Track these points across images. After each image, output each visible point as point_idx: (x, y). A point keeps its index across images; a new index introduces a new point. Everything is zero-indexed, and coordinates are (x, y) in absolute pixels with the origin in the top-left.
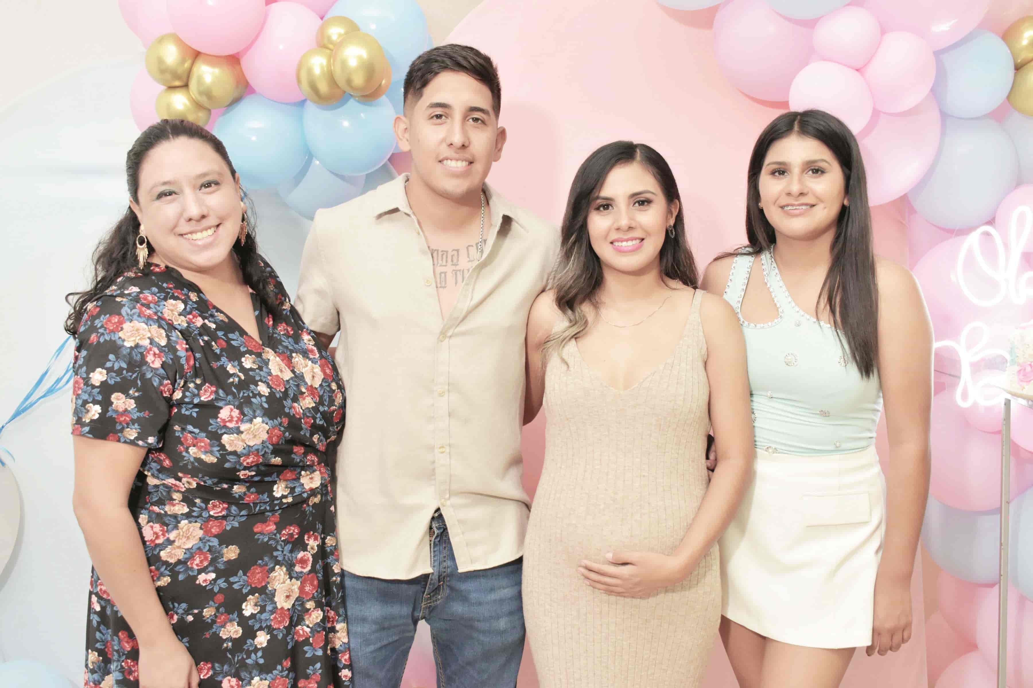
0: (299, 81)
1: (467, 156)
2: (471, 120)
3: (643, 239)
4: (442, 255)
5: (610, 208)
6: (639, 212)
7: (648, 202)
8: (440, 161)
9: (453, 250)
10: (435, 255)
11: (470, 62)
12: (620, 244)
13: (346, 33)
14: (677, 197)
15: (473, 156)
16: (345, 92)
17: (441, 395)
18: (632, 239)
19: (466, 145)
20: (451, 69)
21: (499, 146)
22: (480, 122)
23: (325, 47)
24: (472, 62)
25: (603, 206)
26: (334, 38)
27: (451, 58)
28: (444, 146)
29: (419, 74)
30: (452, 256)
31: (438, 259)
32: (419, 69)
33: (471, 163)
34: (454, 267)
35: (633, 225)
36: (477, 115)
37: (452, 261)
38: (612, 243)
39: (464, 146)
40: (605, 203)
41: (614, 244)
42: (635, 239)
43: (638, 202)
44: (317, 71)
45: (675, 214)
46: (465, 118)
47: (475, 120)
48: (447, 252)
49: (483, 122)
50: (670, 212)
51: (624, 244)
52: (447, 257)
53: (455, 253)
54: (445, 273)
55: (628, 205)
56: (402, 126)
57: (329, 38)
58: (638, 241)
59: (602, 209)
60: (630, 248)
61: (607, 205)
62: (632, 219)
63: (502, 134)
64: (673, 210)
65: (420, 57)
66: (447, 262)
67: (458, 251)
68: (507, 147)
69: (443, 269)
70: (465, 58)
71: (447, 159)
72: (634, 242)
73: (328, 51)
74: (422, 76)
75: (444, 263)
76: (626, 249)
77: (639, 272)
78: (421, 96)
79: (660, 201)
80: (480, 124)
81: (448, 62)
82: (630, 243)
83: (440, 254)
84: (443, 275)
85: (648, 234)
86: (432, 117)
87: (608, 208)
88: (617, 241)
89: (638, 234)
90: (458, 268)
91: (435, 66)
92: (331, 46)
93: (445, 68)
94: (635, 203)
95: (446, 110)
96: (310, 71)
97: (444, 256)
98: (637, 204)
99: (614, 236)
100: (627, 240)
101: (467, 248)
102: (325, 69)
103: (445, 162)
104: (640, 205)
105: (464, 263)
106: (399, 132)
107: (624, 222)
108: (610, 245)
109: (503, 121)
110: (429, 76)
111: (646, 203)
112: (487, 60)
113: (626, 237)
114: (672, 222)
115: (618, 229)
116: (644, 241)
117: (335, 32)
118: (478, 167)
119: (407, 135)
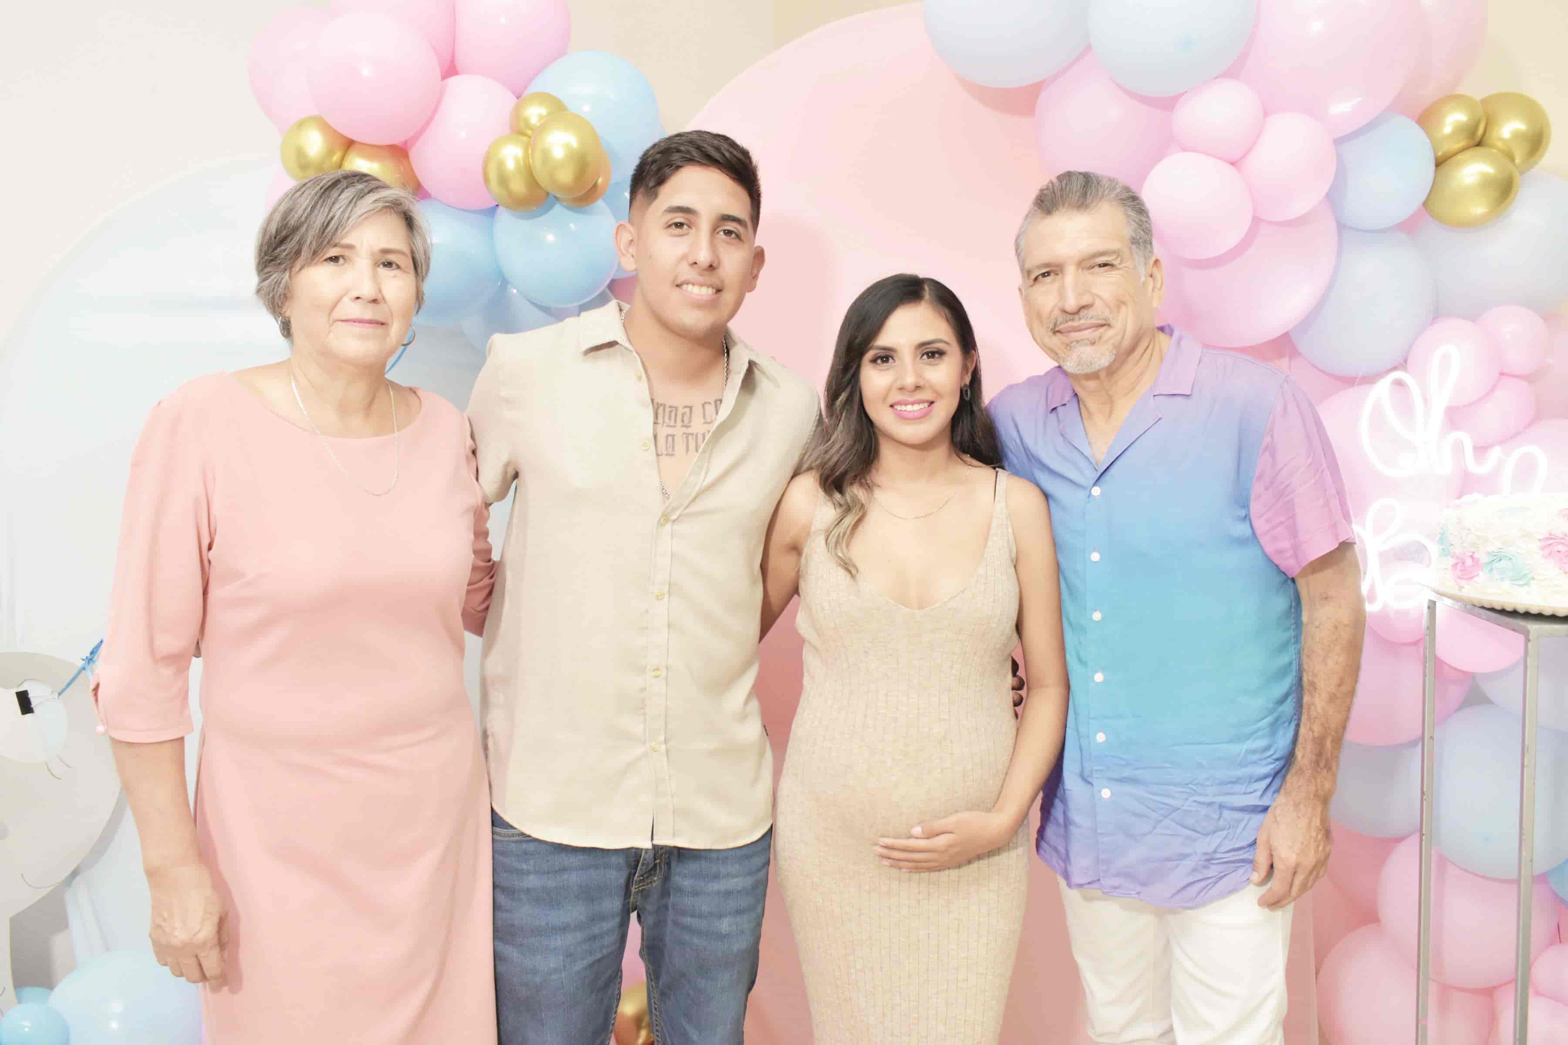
0: (486, 180)
1: (714, 280)
2: (722, 233)
3: (932, 403)
4: (671, 412)
5: (891, 360)
6: (928, 367)
7: (941, 353)
8: (678, 286)
9: (685, 407)
10: (660, 411)
11: (724, 155)
12: (903, 408)
13: (549, 114)
15: (722, 282)
16: (548, 194)
17: (659, 598)
18: (919, 402)
19: (715, 265)
20: (698, 162)
21: (755, 271)
22: (733, 235)
23: (521, 133)
24: (727, 154)
25: (882, 358)
26: (534, 120)
27: (699, 148)
29: (654, 167)
30: (683, 414)
31: (664, 417)
32: (654, 162)
33: (719, 291)
34: (685, 430)
35: (921, 383)
36: (731, 226)
37: (683, 421)
38: (892, 406)
39: (711, 267)
40: (882, 353)
41: (896, 407)
42: (923, 402)
43: (927, 353)
44: (510, 165)
45: (971, 369)
46: (714, 230)
47: (728, 233)
48: (676, 408)
49: (738, 237)
50: (965, 368)
51: (909, 408)
52: (676, 415)
53: (688, 410)
54: (673, 436)
55: (915, 358)
56: (625, 238)
57: (526, 121)
58: (926, 405)
59: (879, 361)
60: (916, 414)
61: (886, 357)
62: (919, 375)
63: (759, 256)
64: (969, 364)
65: (654, 146)
66: (675, 421)
67: (691, 408)
68: (765, 273)
69: (670, 431)
70: (718, 149)
71: (687, 283)
72: (922, 406)
73: (525, 139)
74: (660, 169)
75: (672, 423)
76: (909, 415)
77: (924, 446)
78: (656, 196)
79: (954, 352)
80: (734, 238)
81: (695, 153)
82: (916, 407)
83: (667, 410)
84: (670, 438)
85: (939, 395)
86: (670, 226)
87: (887, 361)
88: (899, 403)
89: (927, 395)
90: (690, 430)
91: (676, 157)
92: (529, 132)
93: (691, 160)
94: (923, 355)
95: (690, 216)
96: (501, 165)
97: (673, 414)
98: (925, 357)
99: (895, 397)
100: (913, 404)
101: (703, 405)
102: (522, 163)
103: (685, 286)
104: (929, 357)
105: (697, 426)
106: (622, 246)
107: (910, 380)
108: (890, 409)
109: (761, 239)
110: (667, 170)
111: (937, 355)
112: (745, 153)
113: (911, 400)
114: (967, 380)
115: (901, 389)
116: (934, 405)
117: (534, 113)
118: (728, 297)
119: (632, 250)
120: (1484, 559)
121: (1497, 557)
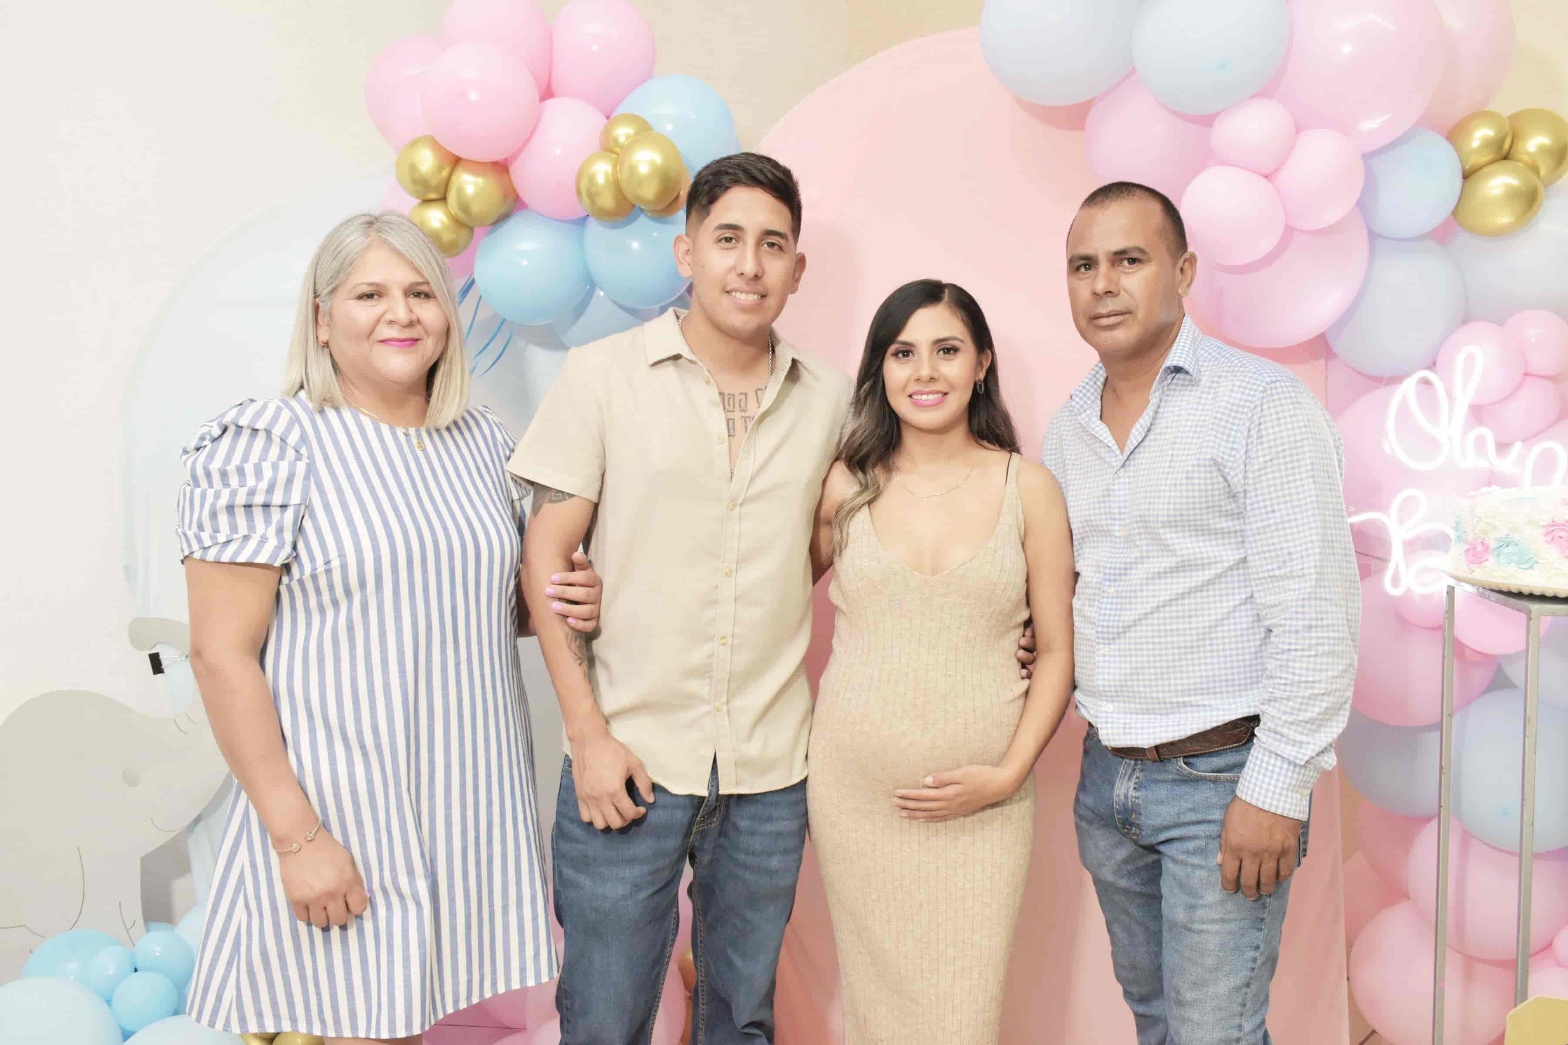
0: (579, 193)
2: (766, 246)
3: (946, 394)
5: (910, 354)
6: (942, 361)
7: (954, 350)
8: (727, 293)
9: (741, 394)
12: (919, 397)
13: (636, 133)
14: (991, 346)
15: (766, 289)
16: (634, 206)
17: (728, 575)
18: (933, 392)
19: (759, 275)
20: (744, 183)
21: (797, 275)
22: (777, 249)
23: (612, 151)
24: (768, 175)
25: (903, 352)
26: (622, 139)
27: (744, 169)
28: (733, 276)
29: (705, 188)
30: (740, 401)
32: (705, 181)
33: (763, 296)
34: (742, 414)
35: (936, 375)
36: (774, 239)
37: (740, 406)
38: (910, 396)
40: (904, 348)
41: (915, 397)
42: (938, 392)
43: (943, 349)
44: (601, 180)
45: (987, 366)
46: (759, 243)
47: (771, 245)
49: (780, 249)
50: (979, 364)
51: (924, 397)
52: (734, 402)
55: (931, 353)
56: (683, 247)
57: (616, 140)
58: (940, 395)
59: (900, 355)
60: (930, 403)
61: (906, 351)
62: (934, 369)
63: (800, 262)
64: (984, 362)
65: (707, 167)
66: (734, 407)
69: (730, 415)
70: (761, 170)
71: (736, 291)
72: (936, 396)
73: (614, 156)
74: (711, 190)
76: (926, 403)
77: (941, 431)
78: (708, 213)
79: (968, 350)
81: (741, 175)
82: (931, 397)
83: (730, 398)
84: (731, 422)
85: (952, 387)
86: (721, 240)
87: (907, 355)
88: (917, 393)
89: (940, 386)
90: (747, 414)
91: (726, 179)
92: (618, 150)
93: (738, 182)
94: (939, 351)
95: (738, 232)
96: (592, 180)
98: (941, 352)
99: (913, 388)
100: (928, 393)
101: (756, 392)
102: (611, 177)
104: (945, 353)
105: (753, 410)
106: (680, 254)
107: (925, 372)
108: (908, 399)
110: (718, 191)
111: (951, 352)
112: (787, 172)
113: (926, 390)
114: (982, 376)
115: (918, 380)
116: (948, 396)
117: (623, 133)
118: (771, 301)
119: (688, 259)
120: (1493, 545)
121: (1505, 543)
